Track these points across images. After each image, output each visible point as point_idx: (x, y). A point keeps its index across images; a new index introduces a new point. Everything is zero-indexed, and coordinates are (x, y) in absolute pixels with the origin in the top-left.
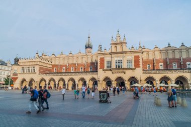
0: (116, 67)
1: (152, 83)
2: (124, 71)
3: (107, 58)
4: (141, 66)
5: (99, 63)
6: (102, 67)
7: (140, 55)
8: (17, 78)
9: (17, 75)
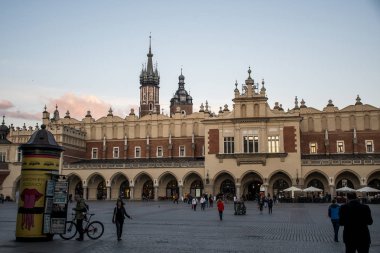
0: (245, 150)
1: (320, 185)
2: (263, 159)
3: (226, 131)
4: (298, 148)
5: (207, 140)
6: (214, 150)
7: (296, 125)
8: (8, 174)
9: (7, 167)
